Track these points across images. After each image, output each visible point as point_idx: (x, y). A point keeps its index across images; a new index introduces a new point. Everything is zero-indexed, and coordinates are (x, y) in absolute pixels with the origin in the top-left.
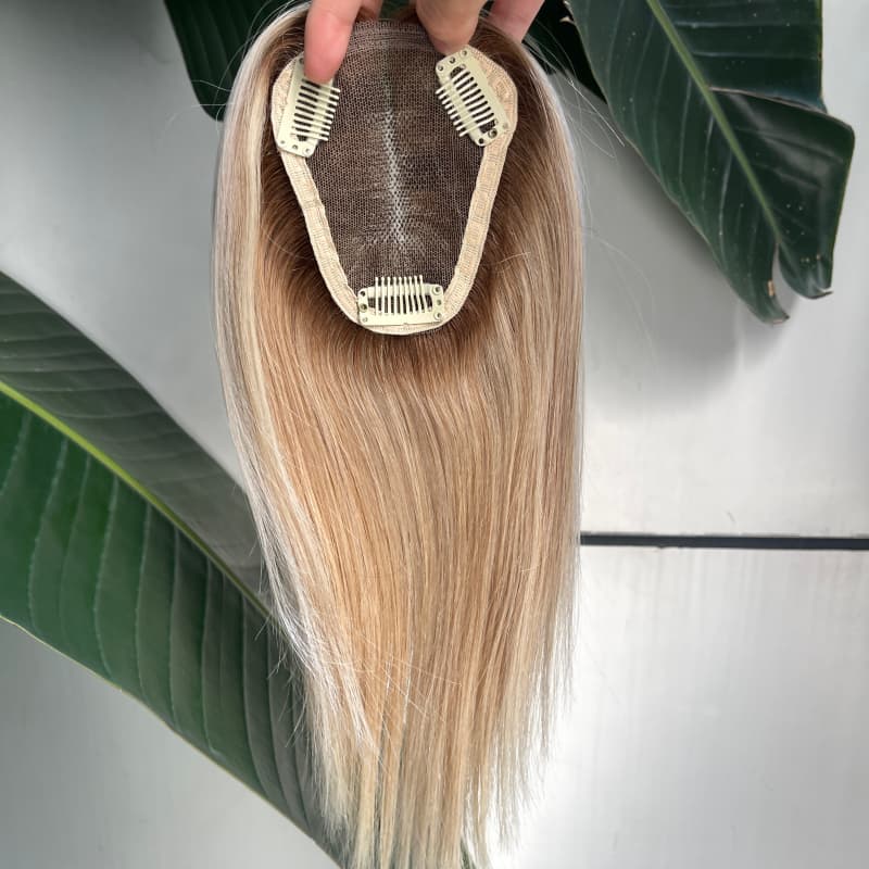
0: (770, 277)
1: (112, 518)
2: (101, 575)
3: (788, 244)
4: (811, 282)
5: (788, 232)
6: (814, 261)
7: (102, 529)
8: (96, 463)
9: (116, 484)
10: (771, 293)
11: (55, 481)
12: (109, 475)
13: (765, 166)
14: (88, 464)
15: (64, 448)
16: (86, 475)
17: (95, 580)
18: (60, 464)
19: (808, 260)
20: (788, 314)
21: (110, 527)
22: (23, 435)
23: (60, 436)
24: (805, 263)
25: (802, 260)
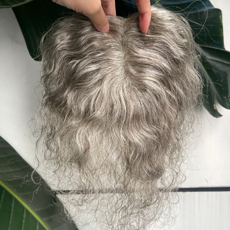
0: (214, 104)
3: (219, 92)
4: (227, 104)
5: (218, 89)
6: (227, 98)
10: (215, 108)
13: (209, 68)
19: (225, 97)
20: (222, 115)
24: (225, 98)
25: (224, 98)
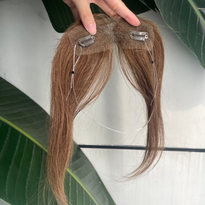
1: (33, 156)
2: (28, 175)
7: (30, 160)
8: (29, 140)
9: (34, 146)
11: (17, 147)
12: (32, 143)
14: (27, 141)
15: (20, 137)
16: (26, 144)
17: (27, 177)
18: (19, 142)
21: (32, 159)
22: (8, 134)
23: (19, 133)
